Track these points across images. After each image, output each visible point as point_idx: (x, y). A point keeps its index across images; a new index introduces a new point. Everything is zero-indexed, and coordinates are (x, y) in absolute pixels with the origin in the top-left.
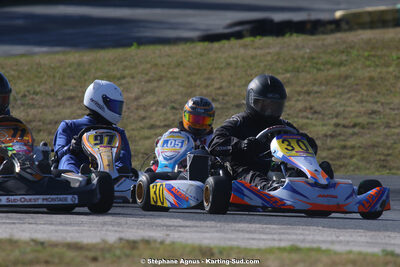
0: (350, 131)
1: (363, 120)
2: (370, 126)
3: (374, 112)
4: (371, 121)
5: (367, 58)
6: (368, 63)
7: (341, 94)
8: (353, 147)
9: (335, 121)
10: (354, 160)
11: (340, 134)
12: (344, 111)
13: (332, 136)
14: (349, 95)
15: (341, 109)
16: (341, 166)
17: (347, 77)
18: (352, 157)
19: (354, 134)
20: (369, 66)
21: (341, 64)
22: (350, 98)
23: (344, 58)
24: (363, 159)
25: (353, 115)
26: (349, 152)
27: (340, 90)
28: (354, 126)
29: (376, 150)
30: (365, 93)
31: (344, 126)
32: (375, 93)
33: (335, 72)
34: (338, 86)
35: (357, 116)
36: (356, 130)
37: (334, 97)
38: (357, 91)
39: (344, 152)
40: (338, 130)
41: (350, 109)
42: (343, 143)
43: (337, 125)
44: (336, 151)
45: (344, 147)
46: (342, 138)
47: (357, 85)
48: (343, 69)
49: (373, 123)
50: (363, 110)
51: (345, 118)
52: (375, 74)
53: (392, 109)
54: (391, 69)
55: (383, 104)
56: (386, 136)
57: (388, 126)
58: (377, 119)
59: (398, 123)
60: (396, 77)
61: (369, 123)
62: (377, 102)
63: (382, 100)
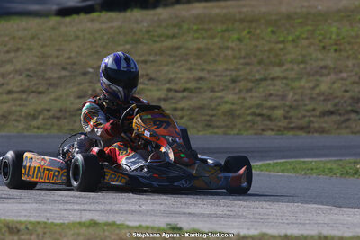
1: (191, 85)
2: (197, 91)
3: (201, 79)
4: (198, 86)
5: (196, 31)
6: (196, 35)
9: (168, 85)
10: (184, 121)
12: (175, 77)
13: (165, 100)
18: (182, 117)
19: (183, 98)
20: (197, 38)
21: (174, 36)
22: (180, 67)
23: (176, 30)
25: (182, 81)
27: (172, 59)
28: (184, 90)
29: (202, 111)
30: (192, 61)
31: (176, 91)
32: (202, 62)
34: (170, 56)
35: (186, 83)
36: (186, 94)
37: (168, 65)
38: (187, 60)
40: (171, 95)
41: (181, 76)
43: (169, 90)
46: (173, 101)
48: (174, 40)
49: (200, 88)
50: (191, 76)
51: (176, 84)
53: (217, 76)
54: (216, 40)
55: (209, 72)
56: (212, 99)
57: (213, 90)
58: (203, 85)
59: (221, 88)
60: (220, 48)
61: (196, 88)
62: (203, 70)
63: (208, 68)
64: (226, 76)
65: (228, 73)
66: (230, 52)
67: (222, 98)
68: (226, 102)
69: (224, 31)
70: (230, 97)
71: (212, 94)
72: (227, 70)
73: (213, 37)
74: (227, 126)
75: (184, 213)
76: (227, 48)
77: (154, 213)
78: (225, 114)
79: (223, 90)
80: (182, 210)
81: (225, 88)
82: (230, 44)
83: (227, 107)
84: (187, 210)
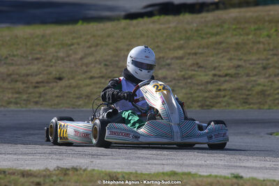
0: (223, 79)
1: (232, 71)
2: (236, 76)
3: (239, 66)
4: (237, 72)
5: (235, 30)
6: (235, 33)
7: (217, 54)
8: (225, 90)
9: (213, 72)
10: (226, 99)
11: (217, 82)
12: (219, 66)
13: (211, 83)
14: (222, 55)
15: (217, 64)
16: (217, 103)
17: (221, 43)
18: (224, 96)
19: (225, 81)
20: (236, 35)
21: (217, 34)
22: (223, 57)
23: (219, 29)
24: (231, 98)
25: (225, 68)
26: (222, 93)
27: (216, 52)
28: (226, 75)
29: (240, 92)
30: (232, 53)
31: (220, 76)
32: (239, 53)
33: (213, 39)
34: (215, 49)
35: (227, 69)
36: (227, 78)
37: (212, 56)
38: (228, 52)
39: (219, 93)
40: (216, 79)
41: (223, 64)
42: (218, 87)
43: (215, 75)
44: (214, 92)
45: (219, 90)
46: (218, 84)
47: (228, 48)
48: (218, 37)
49: (238, 74)
50: (231, 64)
51: (220, 70)
52: (240, 41)
53: (251, 64)
54: (250, 37)
55: (245, 61)
56: (247, 82)
57: (248, 75)
58: (241, 71)
59: (255, 73)
60: (254, 42)
61: (235, 74)
62: (241, 60)
63: (244, 58)
64: (259, 64)
65: (260, 62)
66: (261, 46)
67: (255, 81)
68: (259, 85)
69: (255, 30)
70: (262, 80)
71: (247, 78)
72: (259, 59)
73: (248, 34)
74: (260, 103)
75: (241, 167)
76: (259, 42)
77: (217, 166)
78: (258, 93)
79: (256, 75)
80: (238, 164)
81: (258, 74)
82: (262, 40)
83: (260, 88)
84: (242, 164)
